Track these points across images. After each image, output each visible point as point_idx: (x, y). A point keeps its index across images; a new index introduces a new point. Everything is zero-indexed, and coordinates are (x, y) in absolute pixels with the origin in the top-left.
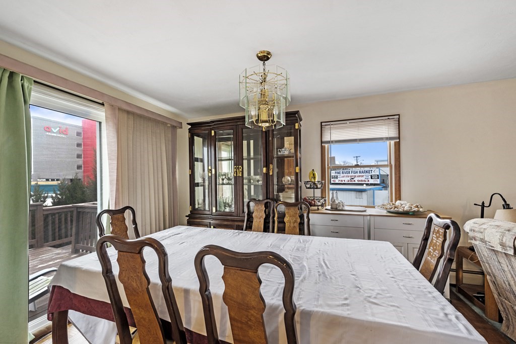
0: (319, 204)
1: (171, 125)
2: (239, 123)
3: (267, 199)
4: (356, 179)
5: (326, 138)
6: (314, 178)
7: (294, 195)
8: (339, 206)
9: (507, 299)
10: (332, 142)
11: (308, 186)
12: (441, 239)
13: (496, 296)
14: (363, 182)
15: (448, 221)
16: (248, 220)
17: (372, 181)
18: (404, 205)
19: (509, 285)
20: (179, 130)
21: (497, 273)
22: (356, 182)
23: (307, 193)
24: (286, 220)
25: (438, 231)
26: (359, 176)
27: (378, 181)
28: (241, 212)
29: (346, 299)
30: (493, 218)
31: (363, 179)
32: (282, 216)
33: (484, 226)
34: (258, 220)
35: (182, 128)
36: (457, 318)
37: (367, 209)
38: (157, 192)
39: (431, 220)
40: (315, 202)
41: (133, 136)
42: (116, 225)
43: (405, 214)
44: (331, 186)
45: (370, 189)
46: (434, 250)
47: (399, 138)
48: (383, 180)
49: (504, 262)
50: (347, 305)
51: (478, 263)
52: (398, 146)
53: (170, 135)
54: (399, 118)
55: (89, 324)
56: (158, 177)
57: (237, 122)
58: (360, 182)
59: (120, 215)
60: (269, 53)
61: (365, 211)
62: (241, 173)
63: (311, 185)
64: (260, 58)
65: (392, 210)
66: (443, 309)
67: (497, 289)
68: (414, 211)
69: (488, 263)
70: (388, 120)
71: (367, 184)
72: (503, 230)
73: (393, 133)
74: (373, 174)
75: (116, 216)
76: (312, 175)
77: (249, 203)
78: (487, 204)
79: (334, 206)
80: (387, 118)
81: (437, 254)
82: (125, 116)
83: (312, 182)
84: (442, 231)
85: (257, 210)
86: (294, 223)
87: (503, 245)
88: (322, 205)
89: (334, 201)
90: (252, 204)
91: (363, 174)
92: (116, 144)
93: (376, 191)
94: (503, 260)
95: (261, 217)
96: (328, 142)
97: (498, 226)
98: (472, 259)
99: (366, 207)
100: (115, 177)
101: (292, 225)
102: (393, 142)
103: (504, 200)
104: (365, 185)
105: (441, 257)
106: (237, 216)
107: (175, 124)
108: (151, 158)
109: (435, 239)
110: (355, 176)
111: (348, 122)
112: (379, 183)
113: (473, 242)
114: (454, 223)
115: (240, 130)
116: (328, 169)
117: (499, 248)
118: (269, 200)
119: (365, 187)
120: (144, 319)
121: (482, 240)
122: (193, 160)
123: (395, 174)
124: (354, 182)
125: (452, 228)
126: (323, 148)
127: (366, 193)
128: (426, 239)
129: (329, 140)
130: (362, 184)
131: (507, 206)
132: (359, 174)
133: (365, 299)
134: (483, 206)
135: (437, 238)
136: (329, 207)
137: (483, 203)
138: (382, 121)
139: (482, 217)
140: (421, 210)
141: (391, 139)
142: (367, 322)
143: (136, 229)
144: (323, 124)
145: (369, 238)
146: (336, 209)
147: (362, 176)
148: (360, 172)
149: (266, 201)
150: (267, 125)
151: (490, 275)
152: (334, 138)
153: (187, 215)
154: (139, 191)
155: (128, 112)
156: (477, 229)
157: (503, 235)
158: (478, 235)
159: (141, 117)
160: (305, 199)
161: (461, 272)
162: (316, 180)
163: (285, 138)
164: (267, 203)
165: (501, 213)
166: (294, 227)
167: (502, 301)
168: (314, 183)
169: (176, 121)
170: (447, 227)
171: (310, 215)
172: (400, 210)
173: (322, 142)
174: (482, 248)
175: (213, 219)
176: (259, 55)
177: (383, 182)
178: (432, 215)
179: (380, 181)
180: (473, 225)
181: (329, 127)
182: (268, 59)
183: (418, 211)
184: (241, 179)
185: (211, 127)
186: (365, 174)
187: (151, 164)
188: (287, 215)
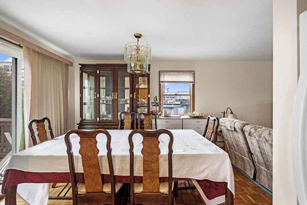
0: (159, 114)
1: (65, 63)
2: (115, 68)
3: (132, 112)
4: (168, 101)
5: (162, 80)
6: (157, 100)
7: (147, 109)
8: (169, 115)
9: (232, 149)
10: (165, 82)
11: (153, 105)
12: (213, 125)
13: (228, 149)
14: (172, 103)
15: (215, 118)
16: (121, 125)
17: (176, 103)
18: (197, 113)
19: (233, 143)
20: (70, 67)
21: (229, 139)
22: (169, 103)
23: (153, 109)
24: (144, 123)
25: (212, 122)
26: (170, 100)
27: (179, 103)
28: (116, 120)
29: (184, 149)
30: (228, 117)
31: (172, 101)
32: (142, 121)
33: (225, 121)
34: (128, 124)
35: (72, 66)
36: (220, 149)
37: (181, 116)
38: (56, 109)
39: (209, 118)
40: (157, 113)
41: (41, 70)
42: (40, 130)
43: (197, 117)
44: (164, 106)
45: (176, 107)
46: (210, 130)
47: (194, 82)
48: (182, 102)
49: (231, 134)
50: (185, 151)
51: (223, 137)
52: (194, 85)
53: (64, 70)
54: (194, 73)
55: (29, 193)
56: (57, 99)
57: (114, 67)
58: (170, 103)
59: (42, 123)
60: (141, 35)
61: (180, 117)
62: (116, 97)
63: (155, 104)
64: (136, 37)
65: (192, 116)
66: (215, 148)
67: (229, 146)
68: (201, 116)
69: (226, 136)
70: (190, 73)
71: (174, 104)
72: (231, 122)
73: (192, 80)
74: (177, 99)
75: (40, 124)
76: (155, 99)
77: (121, 114)
78: (225, 112)
79: (166, 115)
80: (189, 72)
81: (211, 131)
82: (37, 55)
83: (156, 102)
84: (213, 122)
85: (126, 118)
86: (149, 124)
87: (231, 127)
88: (160, 115)
89: (166, 112)
90: (122, 115)
91: (172, 99)
92: (31, 75)
93: (178, 108)
94: (231, 133)
95: (129, 122)
96: (163, 82)
97: (229, 120)
98: (221, 136)
99: (180, 115)
100: (30, 98)
101: (148, 125)
102: (191, 84)
103: (231, 110)
104: (173, 105)
105: (213, 132)
106: (114, 122)
107: (68, 63)
108: (52, 85)
109: (211, 126)
110: (168, 100)
111: (172, 72)
112: (180, 104)
113: (222, 127)
114: (217, 118)
115: (116, 72)
116: (162, 96)
117: (230, 129)
118: (133, 113)
119: (173, 106)
120: (91, 173)
121: (225, 126)
122: (82, 88)
123: (192, 99)
124: (167, 103)
125: (217, 120)
126: (160, 85)
127: (173, 109)
128: (207, 126)
129: (163, 80)
130: (172, 104)
131: (232, 113)
132: (170, 99)
133: (191, 148)
134: (224, 113)
135: (211, 125)
136: (163, 116)
137: (224, 112)
138: (187, 73)
139: (224, 117)
140: (203, 115)
141: (191, 82)
142: (194, 154)
143: (51, 133)
144: (160, 72)
145: (182, 129)
146: (167, 117)
147: (172, 100)
148: (170, 98)
149: (132, 113)
150: (139, 72)
151: (227, 141)
152: (166, 80)
153: (78, 123)
154: (44, 108)
155: (39, 53)
156: (223, 122)
157: (231, 123)
158: (223, 124)
159: (46, 57)
160: (152, 111)
161: (217, 142)
162: (158, 102)
163: (139, 77)
164: (132, 114)
165: (230, 115)
166: (149, 126)
167: (230, 150)
168: (157, 103)
169: (68, 61)
170: (215, 120)
171: (157, 120)
172: (195, 116)
173: (160, 82)
174: (225, 130)
175: (98, 125)
176: (136, 35)
177: (182, 103)
178: (209, 116)
179: (180, 103)
180: (221, 120)
181: (163, 74)
182: (140, 37)
183: (202, 116)
184: (116, 100)
185: (97, 68)
186: (173, 99)
187: (53, 89)
188: (145, 120)
